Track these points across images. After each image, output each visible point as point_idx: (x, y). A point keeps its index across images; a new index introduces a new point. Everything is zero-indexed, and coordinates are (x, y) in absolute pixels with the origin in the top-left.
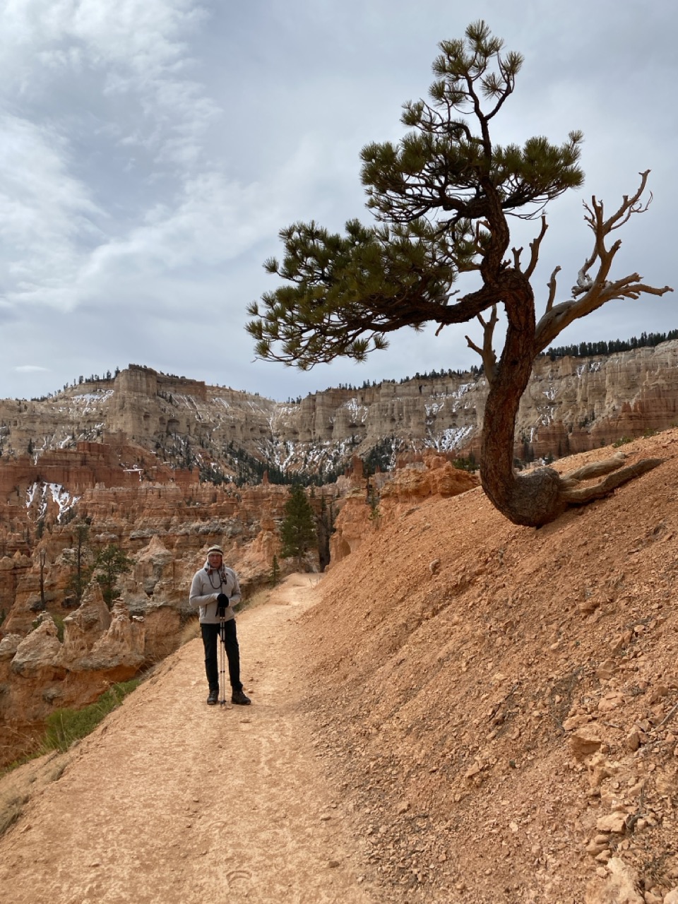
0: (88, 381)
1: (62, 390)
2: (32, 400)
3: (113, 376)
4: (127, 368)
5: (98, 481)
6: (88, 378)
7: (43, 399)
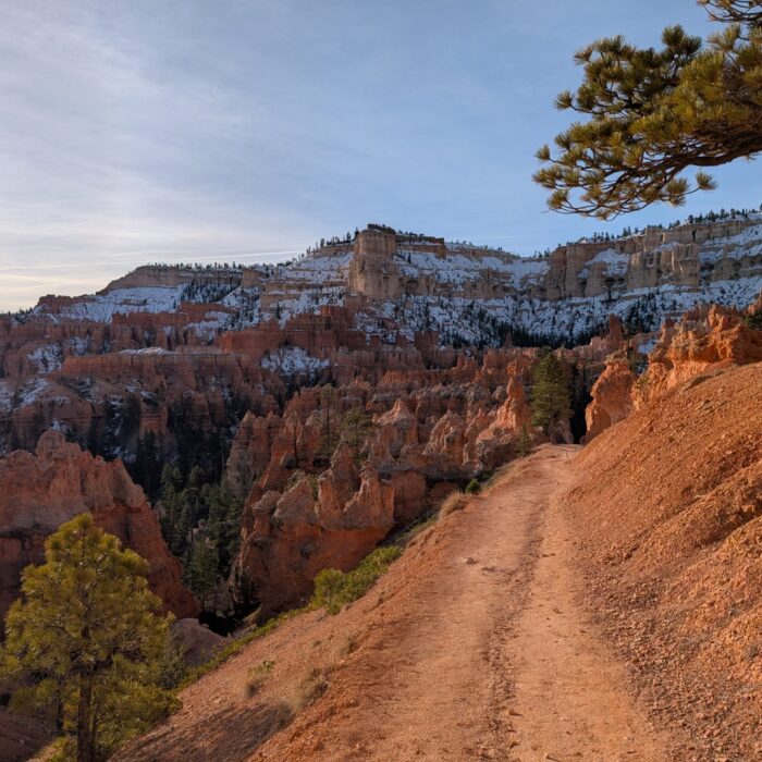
0: (329, 243)
1: (306, 254)
2: (279, 265)
3: (352, 238)
4: (366, 228)
5: (342, 344)
6: (330, 240)
7: (288, 264)
